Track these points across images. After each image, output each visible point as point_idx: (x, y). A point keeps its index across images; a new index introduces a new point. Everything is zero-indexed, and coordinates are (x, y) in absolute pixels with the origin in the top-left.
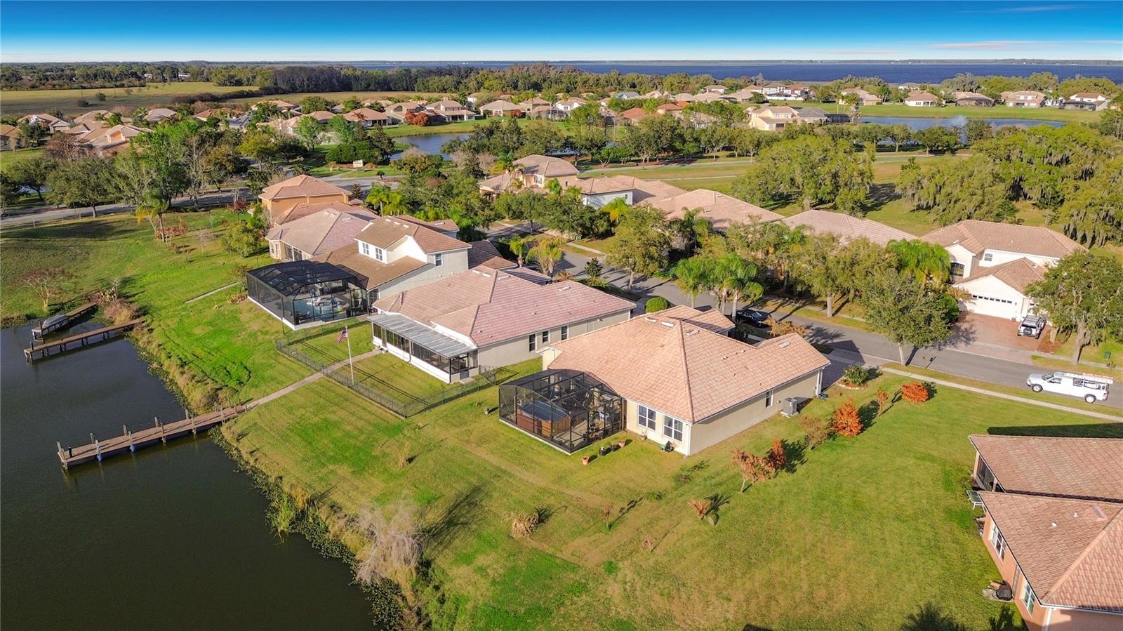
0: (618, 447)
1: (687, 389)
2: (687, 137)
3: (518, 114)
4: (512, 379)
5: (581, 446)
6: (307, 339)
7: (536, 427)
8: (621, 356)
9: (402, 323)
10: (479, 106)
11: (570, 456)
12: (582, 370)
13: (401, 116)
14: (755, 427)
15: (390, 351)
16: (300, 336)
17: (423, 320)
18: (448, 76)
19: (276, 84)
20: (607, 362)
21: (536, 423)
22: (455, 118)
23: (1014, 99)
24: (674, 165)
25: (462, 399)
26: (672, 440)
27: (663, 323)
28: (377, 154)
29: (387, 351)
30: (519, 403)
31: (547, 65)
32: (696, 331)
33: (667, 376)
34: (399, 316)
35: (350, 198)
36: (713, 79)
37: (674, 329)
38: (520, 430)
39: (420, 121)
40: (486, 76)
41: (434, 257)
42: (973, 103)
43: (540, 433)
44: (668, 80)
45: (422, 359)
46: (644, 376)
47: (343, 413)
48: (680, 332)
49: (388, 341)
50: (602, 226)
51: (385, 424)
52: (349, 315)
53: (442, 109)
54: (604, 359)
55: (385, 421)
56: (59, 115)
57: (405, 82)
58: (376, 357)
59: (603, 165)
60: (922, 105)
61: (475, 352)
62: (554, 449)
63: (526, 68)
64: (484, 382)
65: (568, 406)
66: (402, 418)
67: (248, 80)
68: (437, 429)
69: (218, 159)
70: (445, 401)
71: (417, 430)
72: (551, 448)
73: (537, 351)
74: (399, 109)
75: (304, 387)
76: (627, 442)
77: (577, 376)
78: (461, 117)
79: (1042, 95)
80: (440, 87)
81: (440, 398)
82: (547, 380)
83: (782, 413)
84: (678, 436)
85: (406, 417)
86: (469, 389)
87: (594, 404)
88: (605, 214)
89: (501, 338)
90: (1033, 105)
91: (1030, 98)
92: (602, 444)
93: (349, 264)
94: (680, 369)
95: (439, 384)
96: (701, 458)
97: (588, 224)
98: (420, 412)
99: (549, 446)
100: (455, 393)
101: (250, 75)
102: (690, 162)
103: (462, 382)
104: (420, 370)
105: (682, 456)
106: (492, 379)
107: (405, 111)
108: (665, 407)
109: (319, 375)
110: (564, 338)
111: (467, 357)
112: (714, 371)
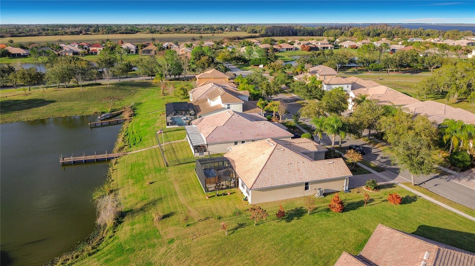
1: (258, 174)
3: (354, 47)
5: (212, 191)
11: (205, 194)
13: (299, 47)
17: (200, 130)
19: (267, 33)
22: (324, 48)
24: (408, 74)
28: (269, 62)
31: (387, 25)
33: (256, 167)
35: (229, 79)
36: (473, 33)
39: (307, 49)
40: (356, 30)
41: (227, 105)
44: (448, 32)
47: (150, 161)
48: (274, 149)
51: (159, 168)
53: (319, 44)
55: (160, 166)
56: (177, 44)
57: (320, 32)
58: (182, 142)
59: (370, 72)
62: (202, 189)
63: (376, 27)
66: (166, 167)
68: (172, 173)
70: (187, 163)
71: (166, 172)
74: (299, 44)
76: (232, 193)
78: (327, 48)
80: (334, 35)
85: (168, 166)
89: (219, 141)
92: (222, 192)
94: (262, 165)
95: (191, 156)
98: (175, 165)
101: (260, 29)
102: (417, 73)
103: (200, 157)
107: (301, 45)
109: (158, 146)
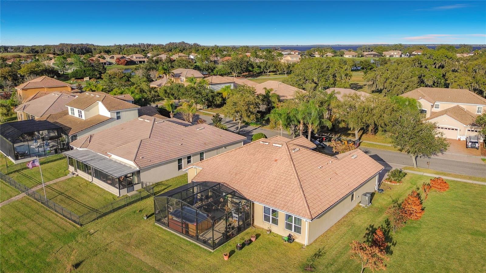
0: (250, 241)
1: (301, 192)
2: (255, 65)
4: (166, 191)
5: (220, 244)
6: (23, 169)
7: (184, 229)
8: (246, 169)
9: (88, 155)
10: (153, 57)
11: (213, 253)
12: (218, 181)
13: (113, 61)
14: (346, 216)
15: (79, 175)
16: (18, 168)
17: (102, 153)
18: (138, 48)
20: (236, 174)
21: (184, 226)
22: (140, 62)
23: (389, 54)
25: (128, 208)
26: (292, 232)
27: (274, 145)
28: (96, 73)
29: (78, 175)
30: (170, 209)
32: (298, 149)
33: (283, 182)
34: (87, 150)
35: (72, 89)
37: (283, 148)
38: (172, 231)
39: (123, 63)
41: (116, 114)
42: (372, 56)
43: (187, 233)
45: (100, 179)
46: (266, 183)
47: (32, 225)
48: (287, 150)
49: (78, 168)
50: (218, 101)
51: (64, 232)
52: (56, 152)
53: (134, 58)
54: (233, 173)
55: (63, 229)
58: (68, 179)
60: (351, 57)
61: (139, 172)
62: (199, 247)
64: (145, 194)
65: (208, 209)
66: (79, 226)
67: (41, 50)
68: (105, 235)
69: (3, 74)
70: (114, 210)
71: (88, 236)
72: (197, 246)
73: (183, 170)
74: (113, 57)
75: (9, 204)
76: (257, 236)
77: (214, 186)
78: (144, 62)
79: (400, 52)
81: (110, 208)
82: (192, 190)
83: (360, 204)
84: (298, 230)
85: (81, 225)
86: (132, 200)
87: (228, 206)
88: (220, 94)
89: (157, 162)
90: (397, 56)
91: (395, 53)
92: (237, 240)
93: (61, 121)
94: (292, 177)
95: (111, 197)
96: (317, 246)
97: (211, 99)
98: (94, 220)
99: (195, 244)
100: (123, 203)
102: (257, 77)
103: (129, 194)
104: (99, 188)
105: (301, 246)
106: (151, 191)
107: (115, 58)
108: (286, 207)
109: (23, 194)
110: (202, 159)
111: (132, 176)
112: (316, 177)
